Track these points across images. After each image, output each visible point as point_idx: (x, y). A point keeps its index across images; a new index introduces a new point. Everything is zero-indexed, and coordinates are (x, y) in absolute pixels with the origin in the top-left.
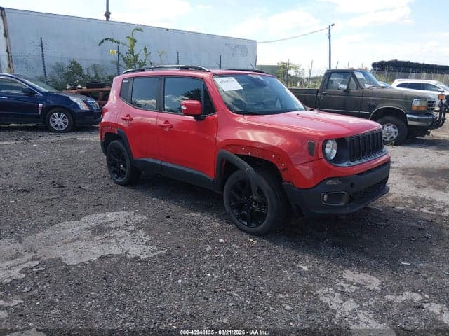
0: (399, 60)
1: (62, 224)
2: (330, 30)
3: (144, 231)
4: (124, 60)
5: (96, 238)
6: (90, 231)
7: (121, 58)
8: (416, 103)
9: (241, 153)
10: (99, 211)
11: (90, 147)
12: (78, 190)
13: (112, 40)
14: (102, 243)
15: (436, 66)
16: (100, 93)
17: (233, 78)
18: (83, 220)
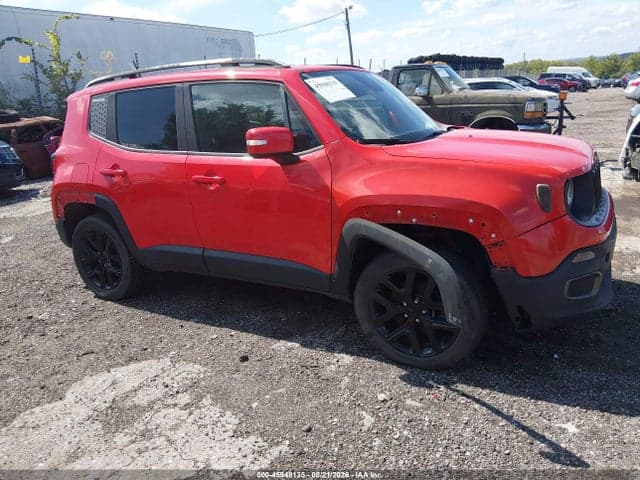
0: (442, 54)
1: (27, 417)
2: (347, 14)
3: (215, 401)
4: (44, 72)
5: (121, 439)
6: (98, 425)
7: (39, 70)
8: (530, 107)
9: (394, 222)
10: (94, 370)
11: (17, 229)
12: (28, 325)
13: (18, 39)
14: (140, 452)
15: (487, 58)
16: (13, 131)
17: (332, 79)
18: (70, 397)
